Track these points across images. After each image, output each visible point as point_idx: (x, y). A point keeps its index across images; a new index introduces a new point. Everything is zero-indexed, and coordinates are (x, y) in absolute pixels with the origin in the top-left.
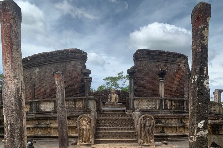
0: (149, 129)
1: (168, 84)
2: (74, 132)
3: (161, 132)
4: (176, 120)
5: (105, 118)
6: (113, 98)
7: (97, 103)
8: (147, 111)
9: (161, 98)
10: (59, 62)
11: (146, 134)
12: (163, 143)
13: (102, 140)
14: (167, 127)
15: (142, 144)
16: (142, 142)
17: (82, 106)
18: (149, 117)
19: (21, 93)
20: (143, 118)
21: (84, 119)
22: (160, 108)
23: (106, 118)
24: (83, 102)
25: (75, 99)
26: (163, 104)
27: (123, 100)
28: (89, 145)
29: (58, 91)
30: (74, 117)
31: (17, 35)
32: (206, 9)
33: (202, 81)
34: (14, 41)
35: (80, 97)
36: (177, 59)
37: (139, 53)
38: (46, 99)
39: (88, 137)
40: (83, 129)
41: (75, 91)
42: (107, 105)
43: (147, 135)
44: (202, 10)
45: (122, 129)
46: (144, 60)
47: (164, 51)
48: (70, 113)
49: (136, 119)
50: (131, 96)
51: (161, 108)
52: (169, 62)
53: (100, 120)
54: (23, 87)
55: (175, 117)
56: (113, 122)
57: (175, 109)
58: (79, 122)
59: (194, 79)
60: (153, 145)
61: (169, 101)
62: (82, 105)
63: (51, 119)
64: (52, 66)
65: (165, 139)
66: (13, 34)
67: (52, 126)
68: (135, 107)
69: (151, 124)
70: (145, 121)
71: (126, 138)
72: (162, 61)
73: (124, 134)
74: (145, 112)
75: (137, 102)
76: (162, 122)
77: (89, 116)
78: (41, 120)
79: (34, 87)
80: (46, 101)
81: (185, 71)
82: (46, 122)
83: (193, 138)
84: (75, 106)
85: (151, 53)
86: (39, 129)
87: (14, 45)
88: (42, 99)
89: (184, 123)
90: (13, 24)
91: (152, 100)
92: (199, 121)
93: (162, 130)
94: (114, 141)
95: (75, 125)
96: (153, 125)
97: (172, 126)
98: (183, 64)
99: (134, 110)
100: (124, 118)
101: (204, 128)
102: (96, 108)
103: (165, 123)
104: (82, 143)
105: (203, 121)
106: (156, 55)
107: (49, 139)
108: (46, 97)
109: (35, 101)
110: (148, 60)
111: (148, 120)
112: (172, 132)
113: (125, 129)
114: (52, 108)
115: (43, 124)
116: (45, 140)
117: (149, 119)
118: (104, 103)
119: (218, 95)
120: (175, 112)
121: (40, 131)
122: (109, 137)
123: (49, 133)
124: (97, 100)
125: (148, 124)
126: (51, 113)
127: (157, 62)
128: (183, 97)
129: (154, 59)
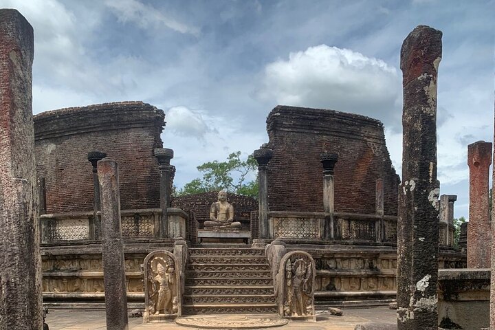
0: (302, 283)
1: (341, 182)
2: (135, 289)
3: (328, 289)
4: (360, 261)
5: (205, 256)
6: (221, 212)
7: (186, 224)
8: (297, 243)
9: (327, 214)
10: (101, 131)
11: (295, 293)
12: (333, 314)
13: (201, 307)
14: (339, 277)
15: (288, 316)
16: (289, 310)
17: (153, 230)
18: (302, 256)
19: (32, 215)
20: (290, 257)
21: (159, 261)
22: (325, 236)
23: (208, 256)
24: (156, 222)
25: (137, 214)
26: (332, 226)
27: (243, 216)
28: (171, 319)
29: (104, 201)
30: (135, 255)
31: (25, 85)
32: (431, 42)
33: (425, 191)
34: (17, 99)
35: (148, 210)
36: (360, 130)
37: (278, 114)
38: (71, 214)
39: (169, 299)
40: (157, 283)
41: (137, 196)
42: (208, 226)
43: (300, 295)
44: (424, 43)
45: (244, 282)
46: (290, 130)
47: (334, 111)
48: (126, 246)
49: (274, 261)
50: (263, 209)
51: (327, 235)
52: (343, 135)
53: (195, 260)
54: (35, 199)
55: (358, 256)
56: (223, 267)
57: (357, 238)
58: (149, 266)
59: (409, 187)
60: (312, 318)
61: (345, 219)
62: (152, 227)
63: (82, 259)
64: (84, 138)
65: (335, 304)
66: (15, 84)
67: (84, 274)
68: (271, 233)
69: (307, 271)
70: (294, 264)
71: (252, 302)
72: (328, 133)
73: (248, 294)
74: (293, 243)
75: (276, 222)
76: (330, 266)
77: (171, 254)
78: (59, 260)
79: (44, 185)
80: (71, 218)
81: (377, 154)
82: (71, 266)
83: (407, 312)
84: (138, 229)
85: (304, 114)
86: (54, 281)
87: (17, 108)
88: (62, 214)
89: (376, 267)
90: (15, 62)
91: (308, 218)
92: (419, 276)
93: (330, 283)
94: (226, 308)
95: (138, 273)
96: (312, 274)
97: (350, 275)
98: (374, 140)
99: (269, 240)
100: (248, 256)
101: (429, 292)
102: (184, 235)
103: (336, 268)
104: (154, 313)
105: (427, 278)
106: (317, 119)
107: (77, 304)
108: (71, 208)
109: (45, 218)
110: (298, 130)
111: (300, 263)
112: (352, 289)
113: (250, 281)
114: (84, 234)
115: (63, 271)
116: (68, 305)
117: (302, 262)
118: (201, 222)
119: (447, 208)
120: (356, 244)
121: (58, 286)
122: (215, 300)
123: (77, 290)
124: (188, 215)
125: (300, 270)
126: (81, 244)
127: (317, 134)
128: (374, 212)
129: (311, 127)
